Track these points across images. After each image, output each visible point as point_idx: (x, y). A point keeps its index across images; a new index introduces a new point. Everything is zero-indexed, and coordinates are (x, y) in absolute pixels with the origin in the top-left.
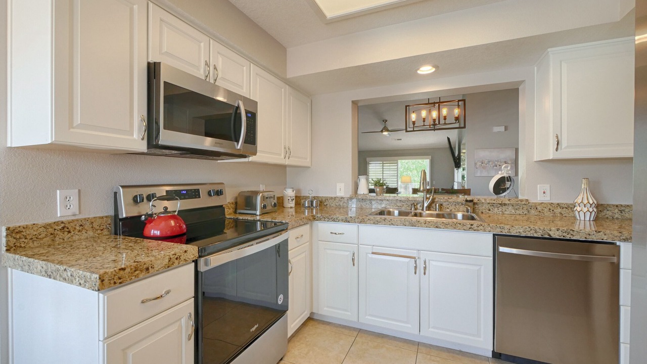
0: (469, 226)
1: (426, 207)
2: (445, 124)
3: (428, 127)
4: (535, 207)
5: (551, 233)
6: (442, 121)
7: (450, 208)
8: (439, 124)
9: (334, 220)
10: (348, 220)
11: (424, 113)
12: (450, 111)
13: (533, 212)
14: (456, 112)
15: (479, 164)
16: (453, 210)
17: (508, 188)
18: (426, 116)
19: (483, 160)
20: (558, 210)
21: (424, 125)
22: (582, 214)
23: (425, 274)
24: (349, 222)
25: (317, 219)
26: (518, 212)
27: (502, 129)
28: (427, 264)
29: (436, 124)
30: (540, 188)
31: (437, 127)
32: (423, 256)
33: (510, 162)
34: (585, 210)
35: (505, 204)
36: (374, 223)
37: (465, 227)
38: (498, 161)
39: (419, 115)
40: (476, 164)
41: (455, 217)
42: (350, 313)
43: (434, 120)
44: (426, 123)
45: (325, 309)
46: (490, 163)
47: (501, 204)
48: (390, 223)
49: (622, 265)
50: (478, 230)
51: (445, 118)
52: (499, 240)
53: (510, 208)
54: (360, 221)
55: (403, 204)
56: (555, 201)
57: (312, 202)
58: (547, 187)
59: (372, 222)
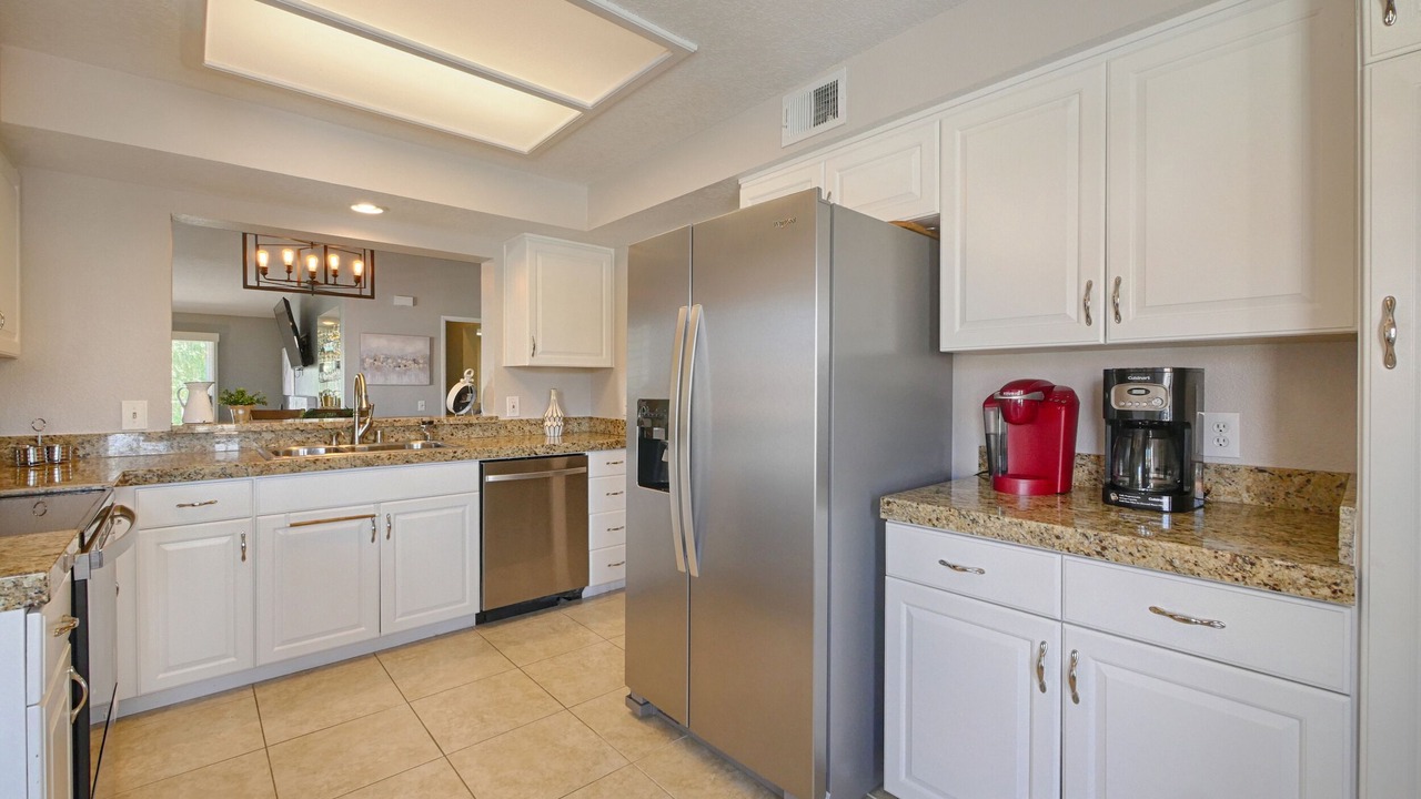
0: (452, 454)
1: (359, 438)
2: (335, 284)
3: (295, 284)
4: (504, 425)
5: (537, 451)
6: (331, 280)
7: (396, 437)
8: (326, 283)
9: (189, 478)
10: (228, 471)
11: (288, 256)
12: (345, 264)
13: (502, 432)
14: (358, 267)
15: (369, 361)
16: (401, 439)
17: (468, 403)
18: (294, 262)
19: (376, 355)
20: (527, 428)
21: (289, 280)
22: (552, 429)
23: (388, 537)
24: (231, 476)
25: (134, 480)
26: (486, 434)
27: (409, 301)
28: (392, 521)
29: (317, 283)
30: (509, 401)
31: (316, 288)
32: (382, 512)
33: (421, 361)
34: (555, 424)
35: (471, 425)
36: (293, 471)
37: (446, 457)
38: (402, 359)
39: (276, 259)
40: (363, 361)
41: (411, 447)
42: (233, 659)
43: (313, 275)
44: (293, 277)
45: (161, 676)
46: (390, 361)
47: (466, 425)
48: (326, 466)
49: (590, 475)
50: (463, 459)
51: (335, 274)
52: (485, 467)
53: (478, 429)
54: (258, 470)
55: (309, 436)
56: (525, 418)
57: (50, 450)
58: (516, 399)
59: (287, 469)
